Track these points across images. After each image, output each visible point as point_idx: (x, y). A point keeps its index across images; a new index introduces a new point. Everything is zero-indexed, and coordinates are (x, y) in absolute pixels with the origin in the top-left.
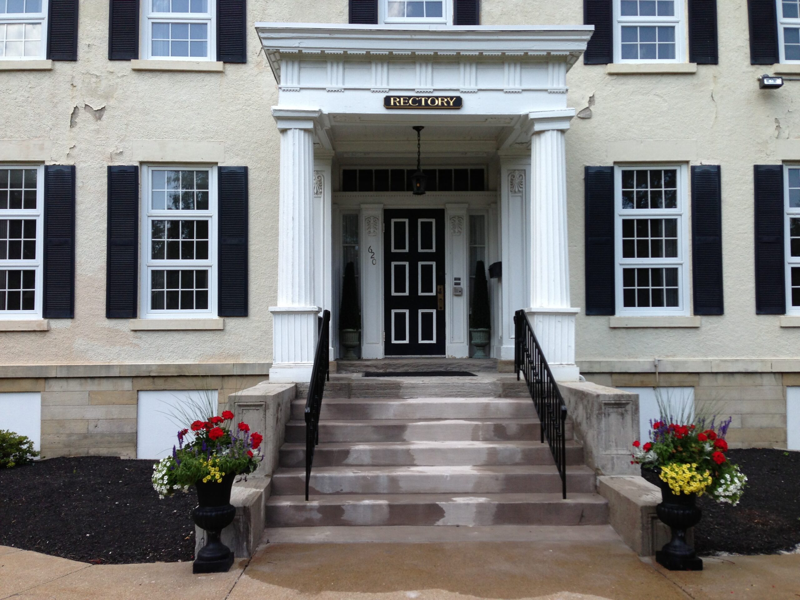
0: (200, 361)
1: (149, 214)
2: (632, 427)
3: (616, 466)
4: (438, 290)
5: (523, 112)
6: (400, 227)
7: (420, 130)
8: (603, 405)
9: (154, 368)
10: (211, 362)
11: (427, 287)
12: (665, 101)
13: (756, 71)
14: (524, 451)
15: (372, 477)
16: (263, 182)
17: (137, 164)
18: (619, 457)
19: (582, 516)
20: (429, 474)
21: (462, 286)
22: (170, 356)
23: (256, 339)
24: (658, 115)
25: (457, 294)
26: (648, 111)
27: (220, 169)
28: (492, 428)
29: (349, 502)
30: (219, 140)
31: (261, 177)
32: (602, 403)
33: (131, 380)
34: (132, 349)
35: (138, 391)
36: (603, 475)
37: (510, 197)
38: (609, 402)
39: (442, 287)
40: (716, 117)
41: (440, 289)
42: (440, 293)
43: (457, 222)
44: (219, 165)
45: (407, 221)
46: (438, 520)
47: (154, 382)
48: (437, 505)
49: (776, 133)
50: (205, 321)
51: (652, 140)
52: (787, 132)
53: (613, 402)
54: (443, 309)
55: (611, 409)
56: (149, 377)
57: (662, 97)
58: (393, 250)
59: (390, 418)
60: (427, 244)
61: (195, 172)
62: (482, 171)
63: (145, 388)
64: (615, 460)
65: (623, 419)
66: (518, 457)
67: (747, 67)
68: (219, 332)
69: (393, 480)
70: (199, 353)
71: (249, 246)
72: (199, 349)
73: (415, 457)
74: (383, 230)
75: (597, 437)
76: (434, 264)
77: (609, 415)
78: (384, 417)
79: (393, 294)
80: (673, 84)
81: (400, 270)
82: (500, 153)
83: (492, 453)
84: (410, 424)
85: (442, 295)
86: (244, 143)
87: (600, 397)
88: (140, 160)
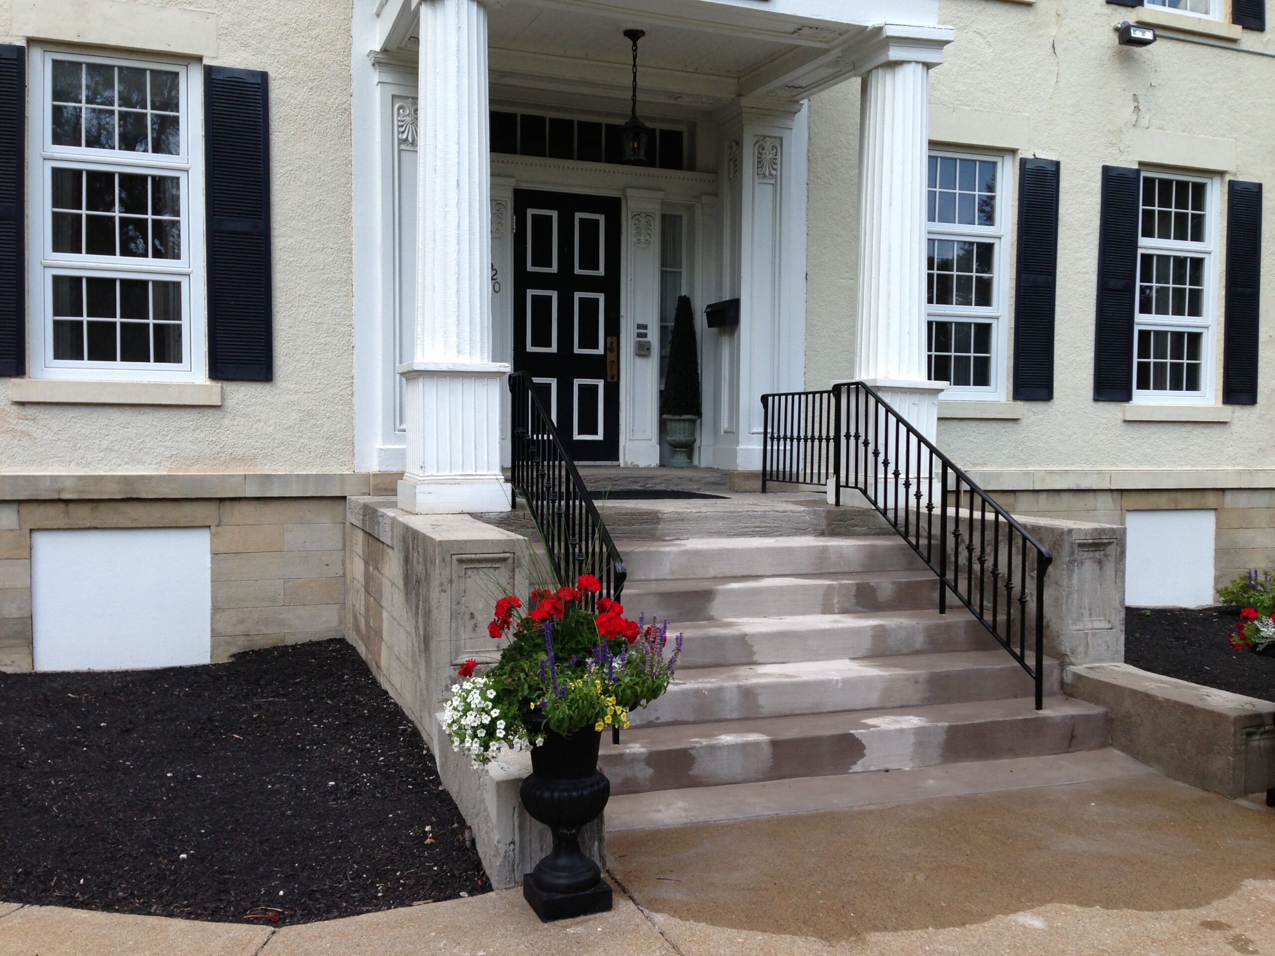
0: (170, 469)
1: (48, 154)
2: (1116, 582)
3: (1090, 649)
4: (608, 346)
5: (871, 22)
6: (542, 224)
7: (638, 38)
8: (1076, 546)
9: (69, 483)
10: (194, 471)
11: (589, 340)
12: (989, 44)
13: (1112, 14)
14: (927, 630)
15: (711, 690)
16: (300, 108)
17: (22, 43)
18: (1095, 632)
19: (1073, 737)
20: (805, 678)
21: (649, 338)
22: (103, 458)
23: (290, 427)
24: (979, 67)
25: (643, 353)
26: (965, 59)
27: (210, 73)
28: (853, 591)
29: (697, 741)
30: (205, 10)
31: (295, 99)
32: (1075, 543)
33: (15, 507)
34: (16, 442)
35: (31, 531)
36: (1073, 664)
37: (756, 186)
38: (1085, 541)
39: (615, 339)
40: (1057, 82)
41: (612, 343)
42: (611, 350)
43: (644, 223)
44: (206, 62)
45: (555, 214)
46: (854, 763)
47: (67, 513)
48: (852, 735)
49: (1134, 118)
50: (180, 387)
51: (968, 108)
52: (1147, 118)
53: (1091, 541)
54: (615, 380)
55: (1086, 553)
56: (60, 501)
57: (985, 38)
58: (530, 268)
59: (664, 577)
60: (589, 261)
61: (148, 73)
62: (678, 135)
63: (47, 524)
64: (1090, 638)
65: (1100, 569)
66: (919, 641)
67: (1101, 6)
68: (211, 411)
69: (748, 694)
70: (168, 454)
71: (272, 238)
72: (169, 444)
73: (755, 649)
74: (512, 229)
75: (1067, 601)
76: (601, 297)
77: (1082, 563)
78: (653, 576)
79: (530, 348)
80: (1002, 18)
81: (542, 304)
82: (745, 102)
83: (880, 633)
84: (720, 587)
85: (615, 353)
86: (259, 21)
87: (1073, 532)
88: (30, 35)
